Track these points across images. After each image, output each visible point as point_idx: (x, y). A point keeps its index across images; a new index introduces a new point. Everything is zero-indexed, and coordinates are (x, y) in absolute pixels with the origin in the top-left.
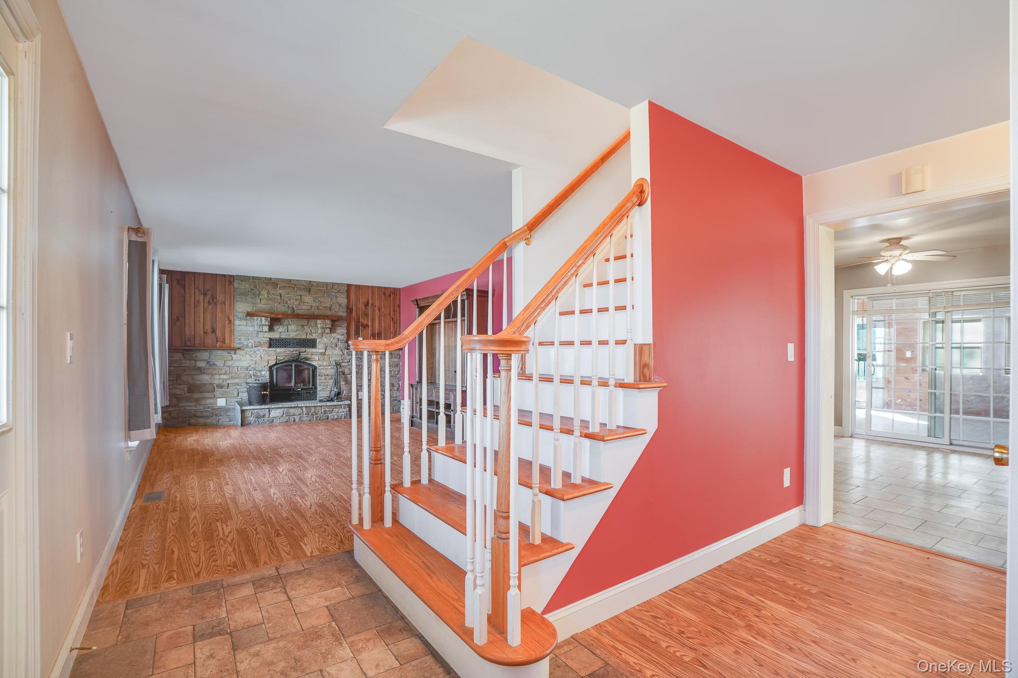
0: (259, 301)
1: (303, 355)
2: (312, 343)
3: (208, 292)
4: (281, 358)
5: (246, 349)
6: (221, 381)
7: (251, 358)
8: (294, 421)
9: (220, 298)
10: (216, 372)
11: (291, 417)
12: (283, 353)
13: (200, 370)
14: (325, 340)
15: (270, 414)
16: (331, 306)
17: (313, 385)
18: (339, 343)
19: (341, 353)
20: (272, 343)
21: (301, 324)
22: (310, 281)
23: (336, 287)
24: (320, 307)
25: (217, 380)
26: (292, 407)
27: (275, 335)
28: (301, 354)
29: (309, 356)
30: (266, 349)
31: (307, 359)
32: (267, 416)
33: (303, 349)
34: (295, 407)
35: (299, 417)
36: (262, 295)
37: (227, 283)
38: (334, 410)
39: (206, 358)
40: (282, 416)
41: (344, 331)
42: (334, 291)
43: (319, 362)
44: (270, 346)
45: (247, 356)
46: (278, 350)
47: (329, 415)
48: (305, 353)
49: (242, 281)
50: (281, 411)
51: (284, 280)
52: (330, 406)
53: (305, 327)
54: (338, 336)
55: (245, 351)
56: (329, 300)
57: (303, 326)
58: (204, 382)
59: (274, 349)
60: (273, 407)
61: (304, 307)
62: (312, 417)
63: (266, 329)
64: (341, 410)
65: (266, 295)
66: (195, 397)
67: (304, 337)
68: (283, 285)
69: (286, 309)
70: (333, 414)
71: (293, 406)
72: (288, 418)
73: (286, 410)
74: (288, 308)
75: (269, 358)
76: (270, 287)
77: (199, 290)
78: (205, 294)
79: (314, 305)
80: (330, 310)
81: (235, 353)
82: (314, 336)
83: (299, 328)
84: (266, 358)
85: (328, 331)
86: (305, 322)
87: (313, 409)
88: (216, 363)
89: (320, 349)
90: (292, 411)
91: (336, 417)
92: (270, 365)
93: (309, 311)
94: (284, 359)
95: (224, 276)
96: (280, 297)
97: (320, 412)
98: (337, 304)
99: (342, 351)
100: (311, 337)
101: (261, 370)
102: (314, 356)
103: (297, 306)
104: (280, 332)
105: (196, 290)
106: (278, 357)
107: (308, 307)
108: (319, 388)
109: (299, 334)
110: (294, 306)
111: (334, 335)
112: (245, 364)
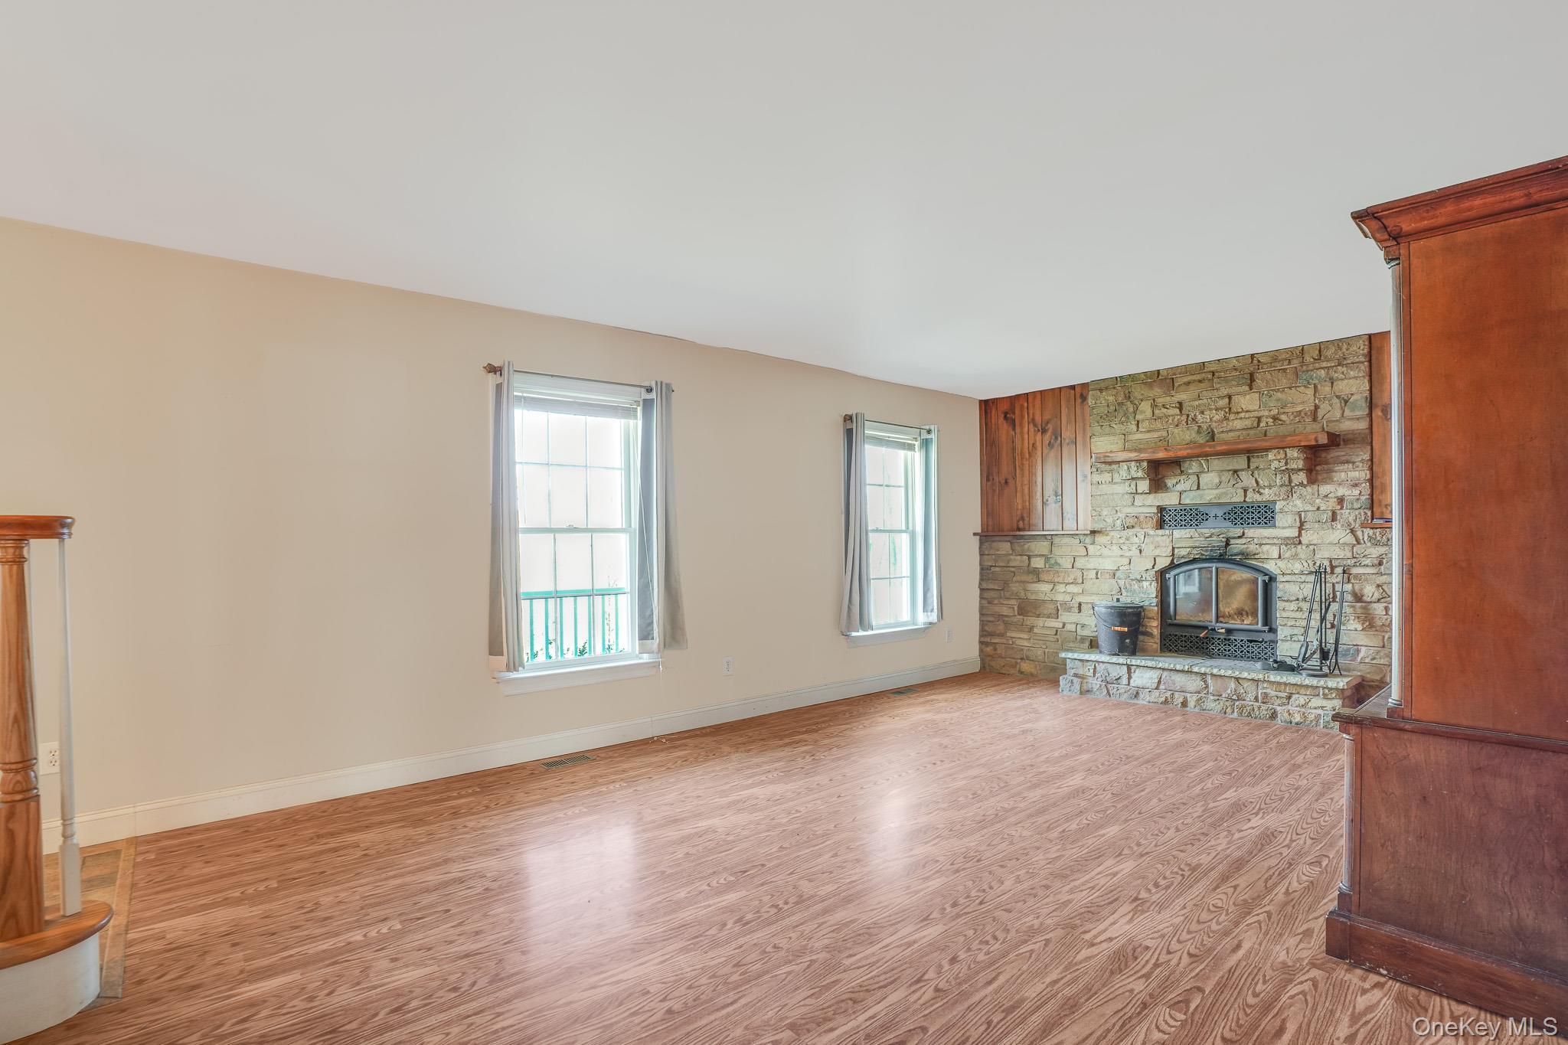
0: (1134, 428)
1: (1237, 546)
2: (1264, 514)
3: (1049, 425)
4: (1184, 552)
5: (1112, 533)
6: (1068, 598)
7: (1121, 553)
8: (1184, 704)
9: (1067, 434)
10: (1060, 580)
11: (1177, 695)
12: (1185, 539)
13: (1036, 574)
14: (1298, 502)
15: (1130, 678)
16: (1317, 407)
17: (1266, 622)
18: (1345, 512)
19: (1350, 539)
20: (1162, 519)
21: (1231, 468)
22: (1252, 356)
23: (1330, 352)
24: (1283, 417)
25: (1062, 594)
26: (1176, 670)
27: (1169, 499)
28: (1232, 541)
29: (1252, 548)
30: (1152, 532)
31: (1246, 555)
32: (1124, 681)
33: (1238, 531)
34: (1182, 671)
35: (1195, 697)
36: (1143, 412)
37: (1079, 401)
38: (1294, 697)
39: (1046, 552)
40: (1157, 688)
41: (1361, 474)
42: (1324, 364)
43: (1280, 563)
44: (1161, 524)
45: (1115, 548)
46: (1178, 533)
47: (1278, 709)
48: (1243, 541)
49: (1101, 390)
50: (1155, 674)
51: (1187, 369)
52: (1279, 683)
53: (1243, 475)
54: (1341, 491)
55: (1109, 538)
56: (1310, 391)
57: (1235, 471)
58: (1041, 597)
59: (1167, 532)
60: (1138, 662)
61: (1238, 424)
62: (1228, 704)
63: (1144, 485)
64: (1316, 702)
65: (1149, 413)
66: (1028, 622)
67: (1238, 498)
68: (1185, 380)
69: (1194, 435)
70: (1289, 707)
71: (1178, 667)
72: (1168, 694)
73: (1165, 674)
74: (1199, 432)
75: (1157, 552)
76: (1157, 391)
77: (1035, 425)
78: (1044, 431)
79: (1266, 413)
80: (1315, 419)
81: (1093, 543)
82: (1268, 494)
83: (1226, 476)
84: (1149, 551)
85: (1302, 477)
86: (1240, 462)
87: (1233, 685)
88: (1060, 561)
89: (1284, 528)
90: (1180, 680)
91: (1297, 718)
92: (1157, 568)
93: (1252, 432)
94: (1189, 553)
95: (1073, 387)
96: (1177, 411)
97: (1251, 696)
98: (1336, 401)
99: (1352, 531)
100: (1257, 497)
101: (1139, 577)
102: (1265, 548)
103: (1220, 421)
104: (1180, 491)
105: (1031, 425)
106: (1176, 551)
107: (1248, 423)
108: (1282, 633)
109: (1226, 494)
110: (1214, 425)
111: (1325, 489)
112: (1108, 565)
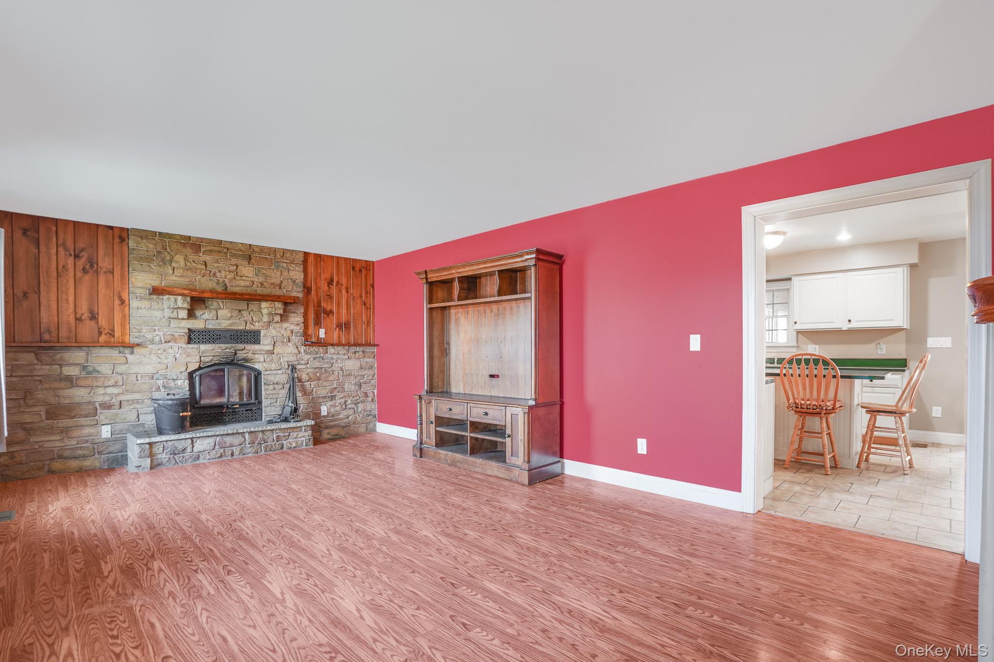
0: (171, 271)
1: (241, 355)
2: (254, 337)
3: (83, 253)
4: (207, 359)
5: (151, 346)
6: (107, 398)
7: (159, 360)
8: (232, 455)
9: (104, 263)
10: (100, 384)
11: (227, 450)
12: (210, 352)
13: (70, 381)
14: (273, 331)
15: (193, 447)
16: (282, 282)
17: (257, 398)
18: (294, 337)
19: (296, 351)
20: (193, 337)
21: (237, 308)
22: (250, 245)
23: (288, 255)
24: (265, 284)
25: (100, 396)
26: (228, 434)
27: (197, 324)
28: (238, 352)
29: (250, 355)
30: (184, 346)
31: (246, 360)
32: (189, 450)
33: (241, 346)
34: (233, 434)
35: (239, 448)
36: (177, 262)
37: (117, 240)
38: (291, 434)
39: (82, 361)
40: (214, 449)
41: (300, 319)
42: (285, 261)
43: (265, 365)
44: (190, 341)
45: (153, 357)
46: (203, 347)
47: (284, 442)
48: (244, 351)
49: (142, 238)
50: (211, 441)
51: (210, 242)
52: (285, 429)
53: (244, 313)
54: (292, 327)
55: (148, 350)
56: (279, 273)
57: (240, 311)
58: (78, 400)
59: (196, 346)
60: (198, 435)
61: (242, 283)
62: (258, 447)
63: (184, 314)
64: (301, 434)
65: (182, 263)
66: (60, 425)
67: (242, 327)
68: (209, 248)
69: (215, 285)
70: (289, 440)
71: (230, 432)
72: (222, 450)
73: (218, 439)
74: (218, 283)
75: (188, 359)
76: (188, 251)
77: (66, 249)
78: (77, 257)
79: (257, 280)
80: (280, 288)
81: (132, 353)
82: (257, 326)
83: (235, 313)
84: (183, 359)
85: (277, 318)
86: (243, 305)
87: (260, 435)
88: (99, 368)
89: (266, 345)
90: (228, 440)
91: (294, 445)
92: (189, 370)
93: (249, 289)
94: (212, 360)
95: (111, 228)
96: (204, 267)
97: (270, 439)
98: (290, 281)
99: (297, 348)
100: (253, 328)
101: (175, 377)
102: (257, 356)
103: (231, 280)
104: (205, 319)
105: (61, 249)
106: (202, 358)
107: (247, 283)
108: (265, 403)
109: (235, 323)
110: (227, 281)
111: (285, 325)
112: (149, 369)
